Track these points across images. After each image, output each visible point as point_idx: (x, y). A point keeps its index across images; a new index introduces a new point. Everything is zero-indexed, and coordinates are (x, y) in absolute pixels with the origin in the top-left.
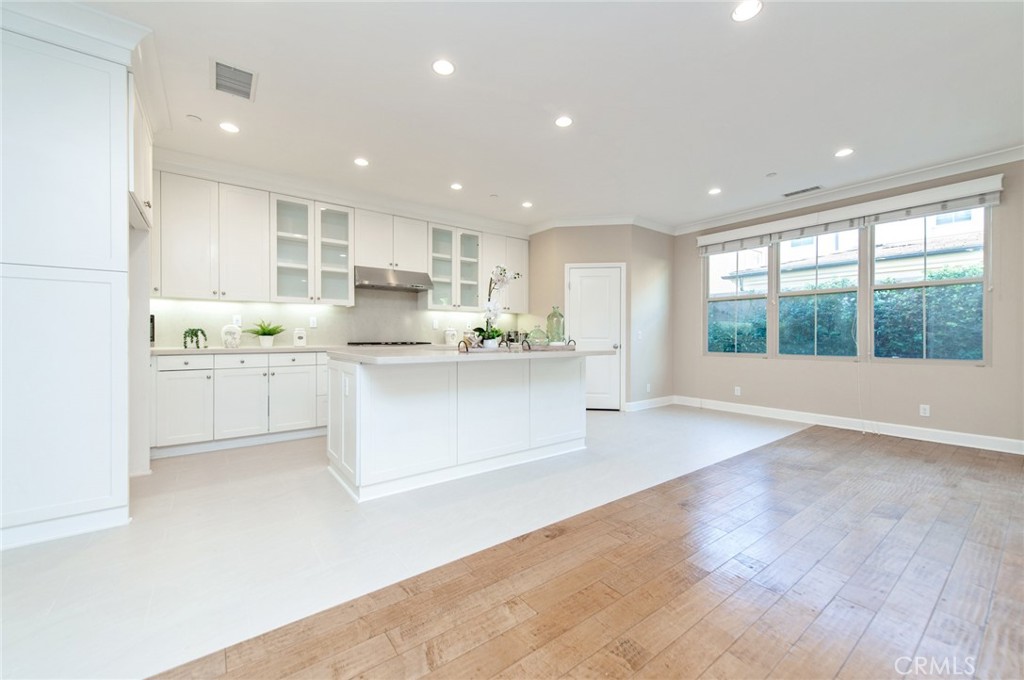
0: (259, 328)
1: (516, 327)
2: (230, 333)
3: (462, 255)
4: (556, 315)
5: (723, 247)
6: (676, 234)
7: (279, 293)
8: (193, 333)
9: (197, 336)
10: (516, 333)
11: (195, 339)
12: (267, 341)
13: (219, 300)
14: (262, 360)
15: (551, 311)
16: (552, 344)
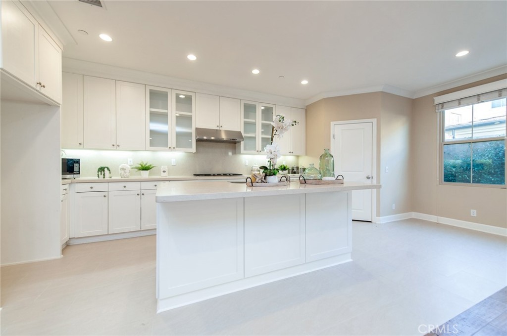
0: (140, 166)
1: (298, 164)
2: (123, 169)
3: (262, 120)
4: (326, 156)
5: (460, 102)
6: (414, 98)
7: (151, 146)
8: (102, 169)
9: (104, 171)
10: (298, 168)
11: (103, 172)
12: (145, 174)
13: (116, 150)
14: (137, 185)
15: (323, 152)
16: (324, 178)
